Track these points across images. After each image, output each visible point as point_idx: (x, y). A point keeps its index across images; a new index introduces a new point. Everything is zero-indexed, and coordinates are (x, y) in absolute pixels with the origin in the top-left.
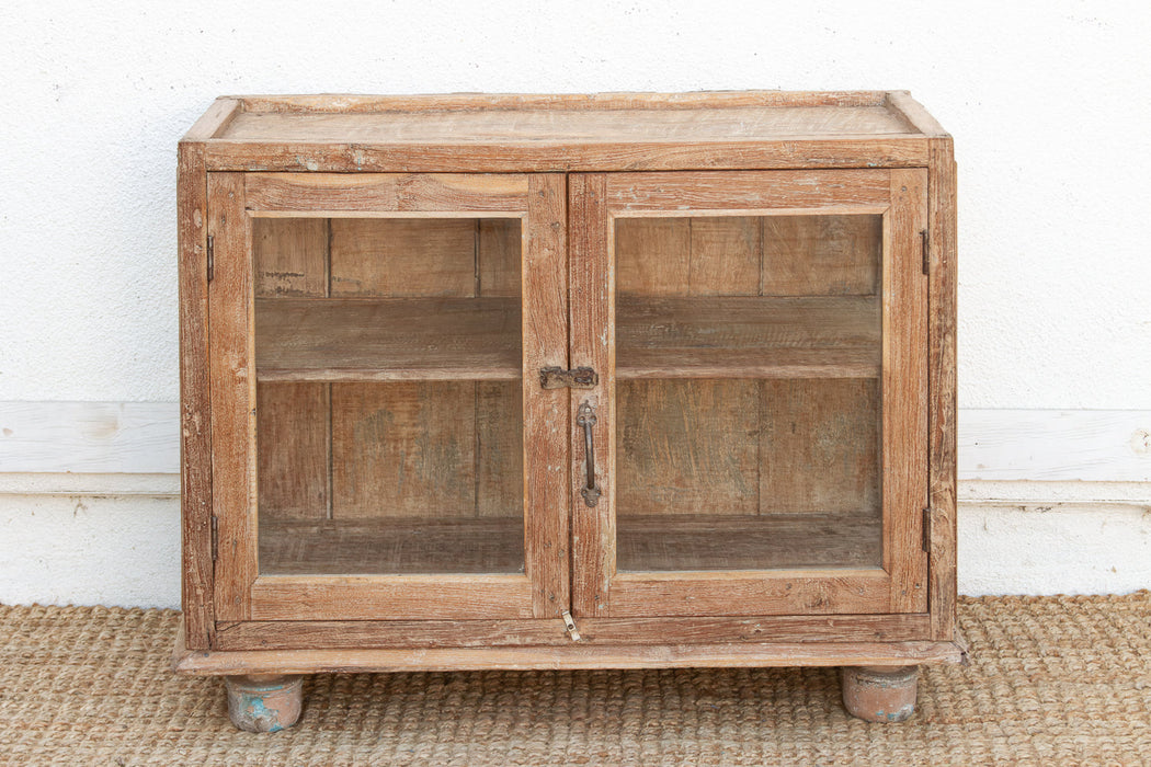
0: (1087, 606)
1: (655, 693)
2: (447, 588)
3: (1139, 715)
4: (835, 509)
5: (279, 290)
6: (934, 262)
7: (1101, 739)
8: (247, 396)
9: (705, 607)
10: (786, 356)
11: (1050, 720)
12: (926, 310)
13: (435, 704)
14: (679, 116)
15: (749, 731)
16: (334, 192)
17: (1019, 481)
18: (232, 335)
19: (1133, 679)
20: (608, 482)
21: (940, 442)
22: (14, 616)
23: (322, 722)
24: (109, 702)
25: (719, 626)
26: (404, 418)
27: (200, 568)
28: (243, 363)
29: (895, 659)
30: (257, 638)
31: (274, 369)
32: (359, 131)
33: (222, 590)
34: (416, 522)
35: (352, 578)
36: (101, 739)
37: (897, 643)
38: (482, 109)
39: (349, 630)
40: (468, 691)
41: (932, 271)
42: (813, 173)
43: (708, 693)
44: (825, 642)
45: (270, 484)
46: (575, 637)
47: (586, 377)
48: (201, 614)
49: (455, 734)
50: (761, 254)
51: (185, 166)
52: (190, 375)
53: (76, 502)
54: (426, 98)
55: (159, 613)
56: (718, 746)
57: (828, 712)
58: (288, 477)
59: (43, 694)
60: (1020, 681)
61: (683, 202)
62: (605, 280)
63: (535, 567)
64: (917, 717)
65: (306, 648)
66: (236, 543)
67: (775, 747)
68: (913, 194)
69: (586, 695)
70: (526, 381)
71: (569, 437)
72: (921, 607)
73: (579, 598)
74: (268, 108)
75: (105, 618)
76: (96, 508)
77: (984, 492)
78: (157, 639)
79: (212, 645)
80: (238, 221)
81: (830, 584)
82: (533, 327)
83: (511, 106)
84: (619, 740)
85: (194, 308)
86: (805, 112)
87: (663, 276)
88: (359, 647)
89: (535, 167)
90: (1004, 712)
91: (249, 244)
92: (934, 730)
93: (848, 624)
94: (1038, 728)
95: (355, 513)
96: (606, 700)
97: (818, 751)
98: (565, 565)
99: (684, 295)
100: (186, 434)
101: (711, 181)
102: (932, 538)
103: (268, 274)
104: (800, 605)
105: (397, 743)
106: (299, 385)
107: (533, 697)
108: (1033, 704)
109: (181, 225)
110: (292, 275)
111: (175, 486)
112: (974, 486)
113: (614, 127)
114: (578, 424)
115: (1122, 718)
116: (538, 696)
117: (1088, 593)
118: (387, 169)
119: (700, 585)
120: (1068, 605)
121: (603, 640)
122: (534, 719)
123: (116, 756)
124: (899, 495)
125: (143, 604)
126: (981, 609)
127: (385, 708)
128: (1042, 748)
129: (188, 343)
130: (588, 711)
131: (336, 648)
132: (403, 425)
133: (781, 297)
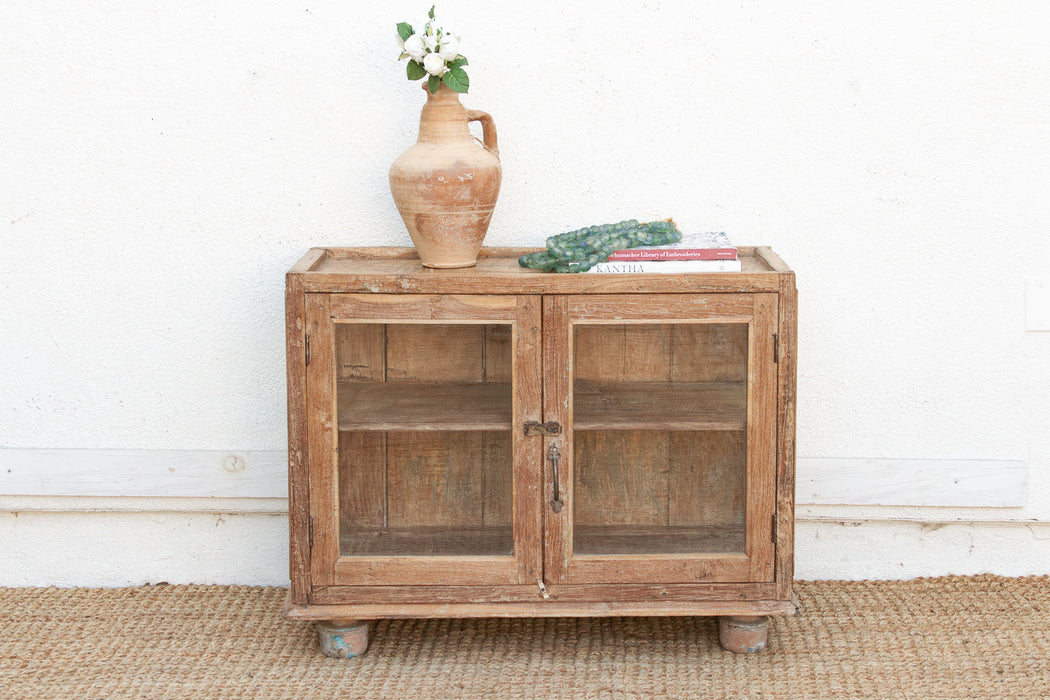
0: (883, 587)
1: (598, 636)
2: (462, 565)
3: (910, 650)
4: (719, 521)
5: (352, 376)
6: (782, 354)
7: (884, 664)
8: (332, 439)
9: (629, 577)
10: (685, 416)
11: (852, 652)
12: (775, 386)
15: (658, 658)
16: (389, 306)
17: (840, 505)
18: (322, 400)
19: (909, 630)
20: (567, 496)
21: (784, 472)
22: (177, 591)
23: (381, 653)
24: (242, 641)
25: (639, 590)
26: (435, 461)
27: (301, 551)
28: (329, 418)
29: (752, 611)
30: (339, 597)
31: (348, 422)
32: (406, 269)
33: (315, 565)
34: (443, 529)
35: (401, 558)
36: (237, 662)
37: (754, 601)
38: (487, 257)
39: (399, 592)
40: (476, 635)
41: (780, 360)
42: (704, 296)
43: (632, 636)
44: (707, 601)
46: (546, 596)
47: (554, 428)
48: (302, 581)
49: (467, 659)
50: (671, 353)
51: (290, 289)
52: (294, 426)
53: (218, 517)
55: (273, 590)
56: (637, 666)
57: (710, 647)
58: (358, 500)
59: (198, 636)
60: (835, 630)
61: (618, 315)
62: (566, 365)
63: (520, 552)
64: (767, 650)
65: (371, 603)
66: (325, 535)
67: (675, 667)
68: (768, 310)
70: (514, 431)
71: (542, 468)
72: (770, 578)
73: (549, 571)
74: (345, 255)
75: (238, 592)
76: (232, 521)
77: (817, 512)
78: (272, 604)
79: (309, 601)
80: (326, 326)
81: (712, 564)
82: (519, 394)
84: (574, 662)
85: (297, 383)
87: (607, 368)
88: (405, 603)
89: (521, 291)
90: (824, 647)
91: (333, 340)
92: (777, 658)
93: (723, 589)
94: (845, 656)
95: (403, 523)
96: (566, 640)
97: (702, 670)
98: (539, 550)
99: (621, 381)
100: (292, 464)
101: (636, 301)
102: (778, 534)
103: (345, 366)
104: (692, 577)
105: (430, 664)
106: (367, 433)
108: (843, 643)
109: (288, 328)
110: (361, 366)
111: (285, 506)
112: (810, 508)
114: (548, 459)
115: (900, 652)
117: (884, 579)
118: (424, 291)
119: (627, 564)
120: (871, 586)
121: (564, 599)
122: (519, 651)
123: (248, 671)
124: (757, 506)
125: (263, 584)
126: (814, 589)
128: (846, 668)
129: (293, 405)
130: (554, 646)
131: (390, 603)
132: (435, 466)
133: (685, 382)
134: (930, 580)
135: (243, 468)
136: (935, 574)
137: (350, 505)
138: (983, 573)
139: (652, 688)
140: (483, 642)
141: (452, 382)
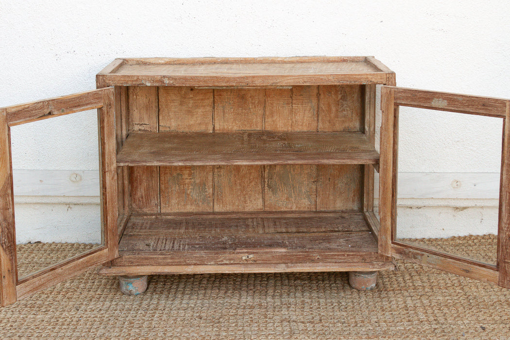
0: (434, 243)
3: (459, 288)
4: (344, 209)
5: (140, 130)
7: (446, 298)
10: (329, 155)
11: (426, 290)
13: (197, 283)
14: (288, 65)
15: (314, 295)
17: (411, 198)
22: (45, 247)
23: (155, 291)
24: (76, 282)
25: (303, 256)
26: (186, 176)
29: (369, 268)
30: (129, 262)
32: (168, 71)
34: (191, 214)
36: (71, 298)
37: (371, 263)
38: (215, 63)
44: (343, 262)
45: (137, 200)
46: (250, 260)
49: (204, 296)
50: (318, 116)
51: (99, 84)
53: (68, 206)
54: (194, 59)
56: (303, 301)
57: (344, 286)
58: (144, 198)
60: (414, 273)
64: (377, 288)
65: (148, 265)
67: (324, 301)
69: (253, 279)
74: (135, 63)
75: (79, 248)
76: (76, 208)
79: (112, 264)
83: (226, 62)
84: (266, 298)
86: (336, 64)
87: (282, 125)
88: (168, 264)
89: (234, 84)
90: (409, 286)
92: (384, 294)
93: (352, 256)
94: (422, 293)
95: (168, 211)
96: (261, 281)
97: (341, 303)
99: (290, 131)
103: (136, 124)
105: (182, 299)
107: (234, 280)
108: (419, 283)
110: (145, 124)
113: (264, 69)
115: (453, 289)
116: (236, 280)
117: (434, 238)
118: (177, 85)
120: (427, 242)
121: (260, 262)
122: (234, 289)
123: (76, 305)
127: (179, 285)
128: (425, 302)
130: (254, 286)
131: (159, 264)
132: (186, 179)
133: (325, 132)
134: (459, 238)
135: (81, 180)
136: (462, 235)
137: (139, 200)
138: (488, 234)
139: (313, 318)
140: (213, 283)
141: (196, 133)
